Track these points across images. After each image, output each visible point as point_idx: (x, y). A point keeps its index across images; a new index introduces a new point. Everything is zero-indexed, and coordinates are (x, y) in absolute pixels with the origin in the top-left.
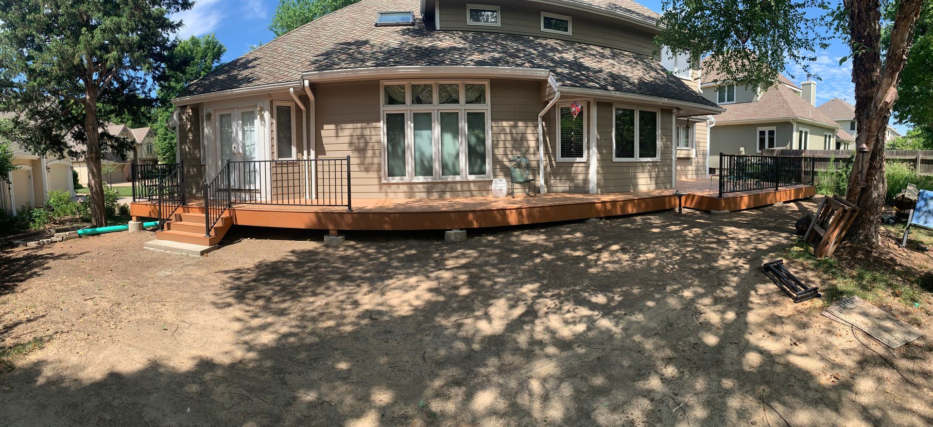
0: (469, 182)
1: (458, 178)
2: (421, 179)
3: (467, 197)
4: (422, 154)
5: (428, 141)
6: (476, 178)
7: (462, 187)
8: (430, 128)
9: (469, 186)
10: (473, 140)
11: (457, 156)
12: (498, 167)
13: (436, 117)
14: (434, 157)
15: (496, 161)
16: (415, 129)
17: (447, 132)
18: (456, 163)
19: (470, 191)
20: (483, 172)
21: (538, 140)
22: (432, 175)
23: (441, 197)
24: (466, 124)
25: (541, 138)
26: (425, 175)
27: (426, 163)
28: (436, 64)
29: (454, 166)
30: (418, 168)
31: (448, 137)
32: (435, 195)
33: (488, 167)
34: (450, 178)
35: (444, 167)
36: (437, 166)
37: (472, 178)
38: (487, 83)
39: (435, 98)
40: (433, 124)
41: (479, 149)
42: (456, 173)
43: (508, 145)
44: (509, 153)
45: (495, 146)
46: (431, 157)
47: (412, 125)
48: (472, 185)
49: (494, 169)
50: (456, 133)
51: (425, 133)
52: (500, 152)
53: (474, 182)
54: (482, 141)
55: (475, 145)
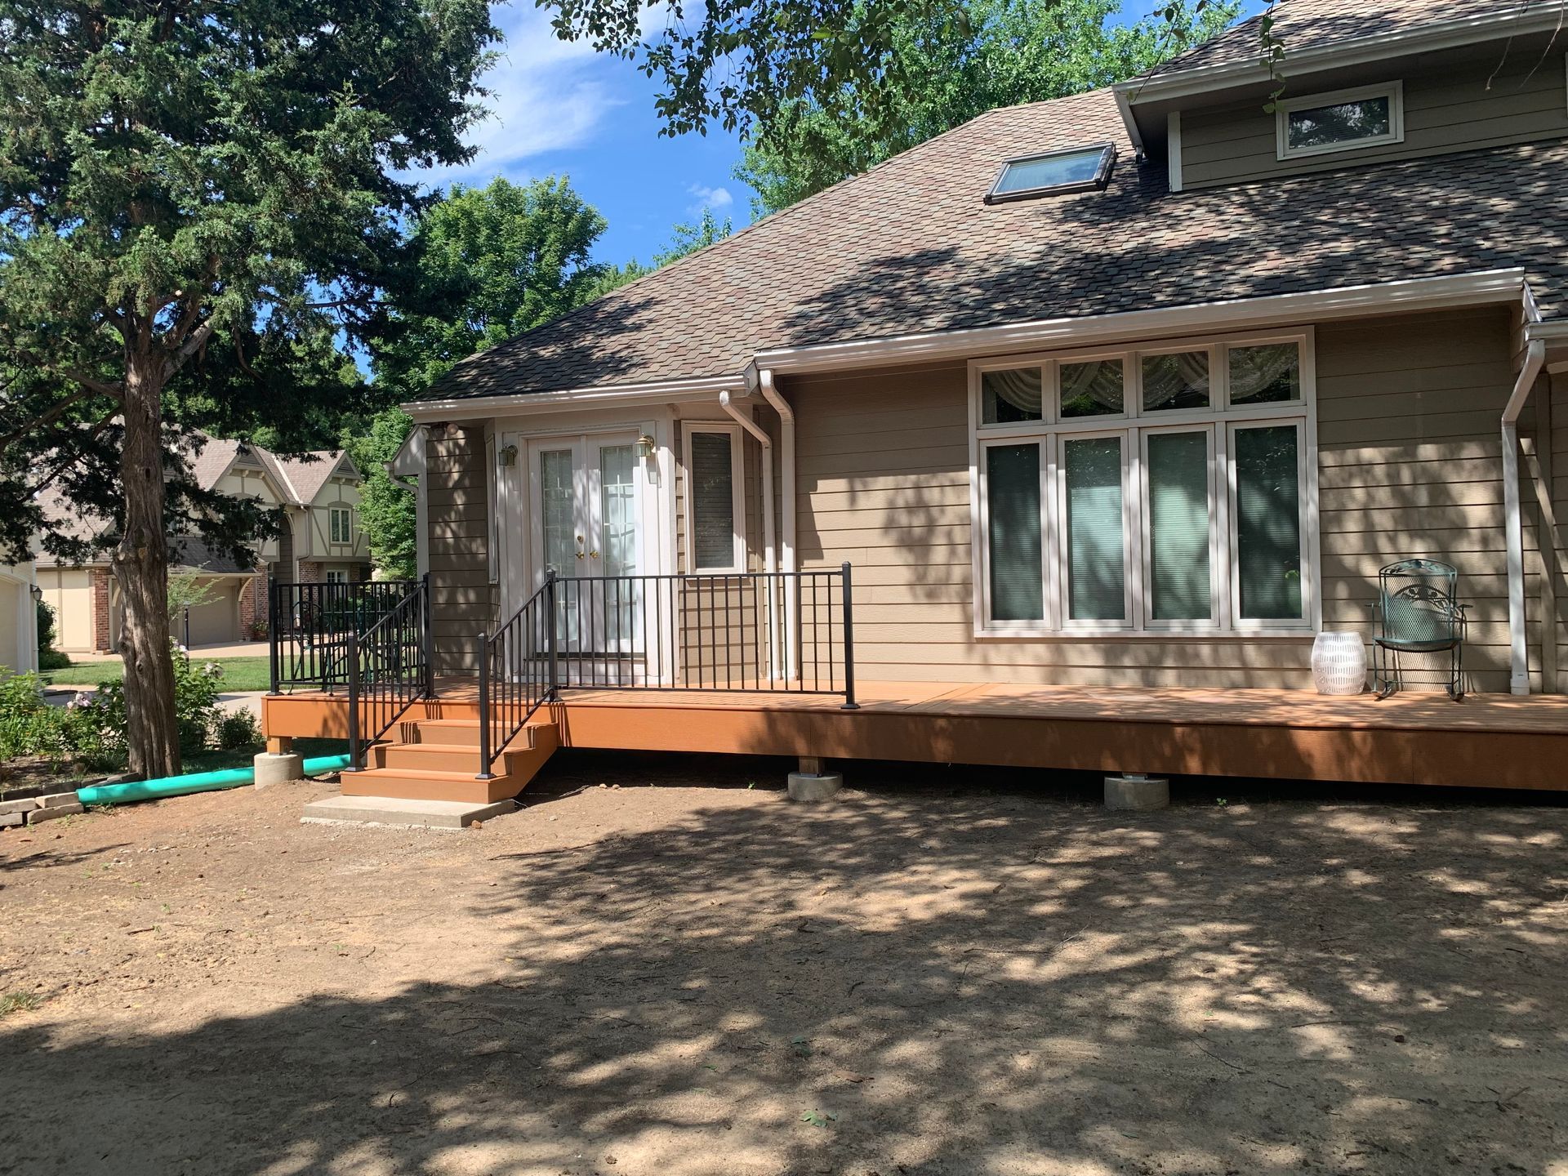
0: (1239, 641)
1: (1203, 627)
2: (1088, 627)
3: (1234, 686)
4: (1092, 549)
5: (1111, 513)
6: (1265, 627)
7: (1215, 652)
8: (1114, 477)
9: (1241, 651)
10: (1257, 506)
11: (1202, 557)
12: (1342, 591)
13: (1131, 443)
14: (1126, 556)
15: (1332, 570)
16: (1071, 483)
17: (1170, 483)
18: (1201, 579)
19: (1246, 668)
20: (1287, 609)
22: (1119, 614)
23: (1149, 684)
24: (1233, 464)
25: (1511, 489)
26: (1102, 616)
27: (1104, 574)
29: (1192, 585)
30: (1080, 589)
31: (1174, 501)
32: (1131, 678)
33: (1307, 589)
34: (1176, 628)
35: (1159, 584)
36: (1134, 583)
37: (1249, 627)
38: (1304, 339)
39: (1132, 394)
40: (1124, 468)
41: (1278, 532)
42: (1202, 611)
43: (1383, 520)
44: (1384, 545)
45: (1329, 519)
46: (1121, 561)
47: (1062, 473)
48: (1250, 651)
49: (1329, 599)
50: (1198, 489)
51: (1101, 494)
52: (1348, 543)
53: (1256, 640)
54: (1288, 509)
55: (1263, 522)
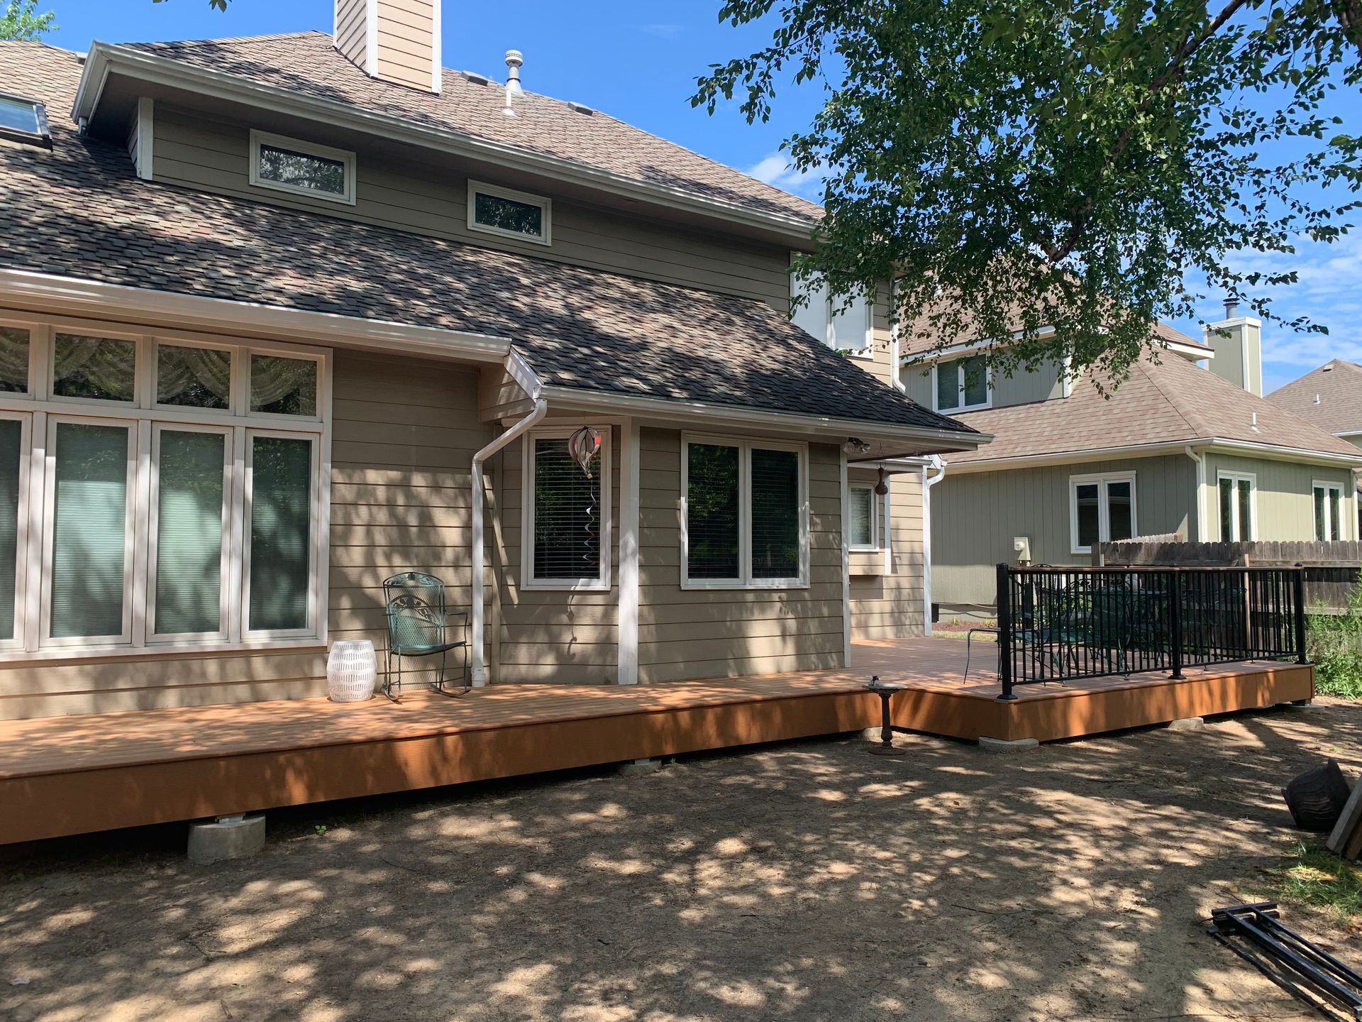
0: (247, 654)
1: (211, 640)
2: (74, 646)
3: (239, 704)
4: (81, 558)
5: (107, 515)
6: (273, 638)
7: (222, 668)
8: (118, 472)
9: (249, 664)
10: (269, 518)
11: (212, 564)
12: (345, 603)
13: (142, 438)
14: (127, 566)
15: (339, 584)
16: (59, 477)
17: (179, 488)
18: (207, 591)
19: (252, 682)
20: (295, 621)
21: (467, 526)
22: (115, 629)
23: (147, 707)
24: (250, 471)
25: (478, 520)
26: (88, 631)
27: (95, 587)
28: (158, 286)
29: (197, 598)
30: (64, 604)
31: (182, 507)
32: (126, 702)
33: (314, 603)
34: (182, 642)
35: (163, 598)
36: (137, 600)
37: (259, 639)
38: (323, 361)
39: (146, 382)
40: (131, 464)
41: (291, 545)
42: (204, 624)
43: (380, 538)
44: (380, 560)
45: (340, 536)
46: (118, 567)
47: (52, 461)
48: (258, 662)
49: (333, 611)
50: (211, 496)
51: (98, 491)
52: (356, 556)
53: (266, 652)
54: (301, 525)
55: (274, 535)
